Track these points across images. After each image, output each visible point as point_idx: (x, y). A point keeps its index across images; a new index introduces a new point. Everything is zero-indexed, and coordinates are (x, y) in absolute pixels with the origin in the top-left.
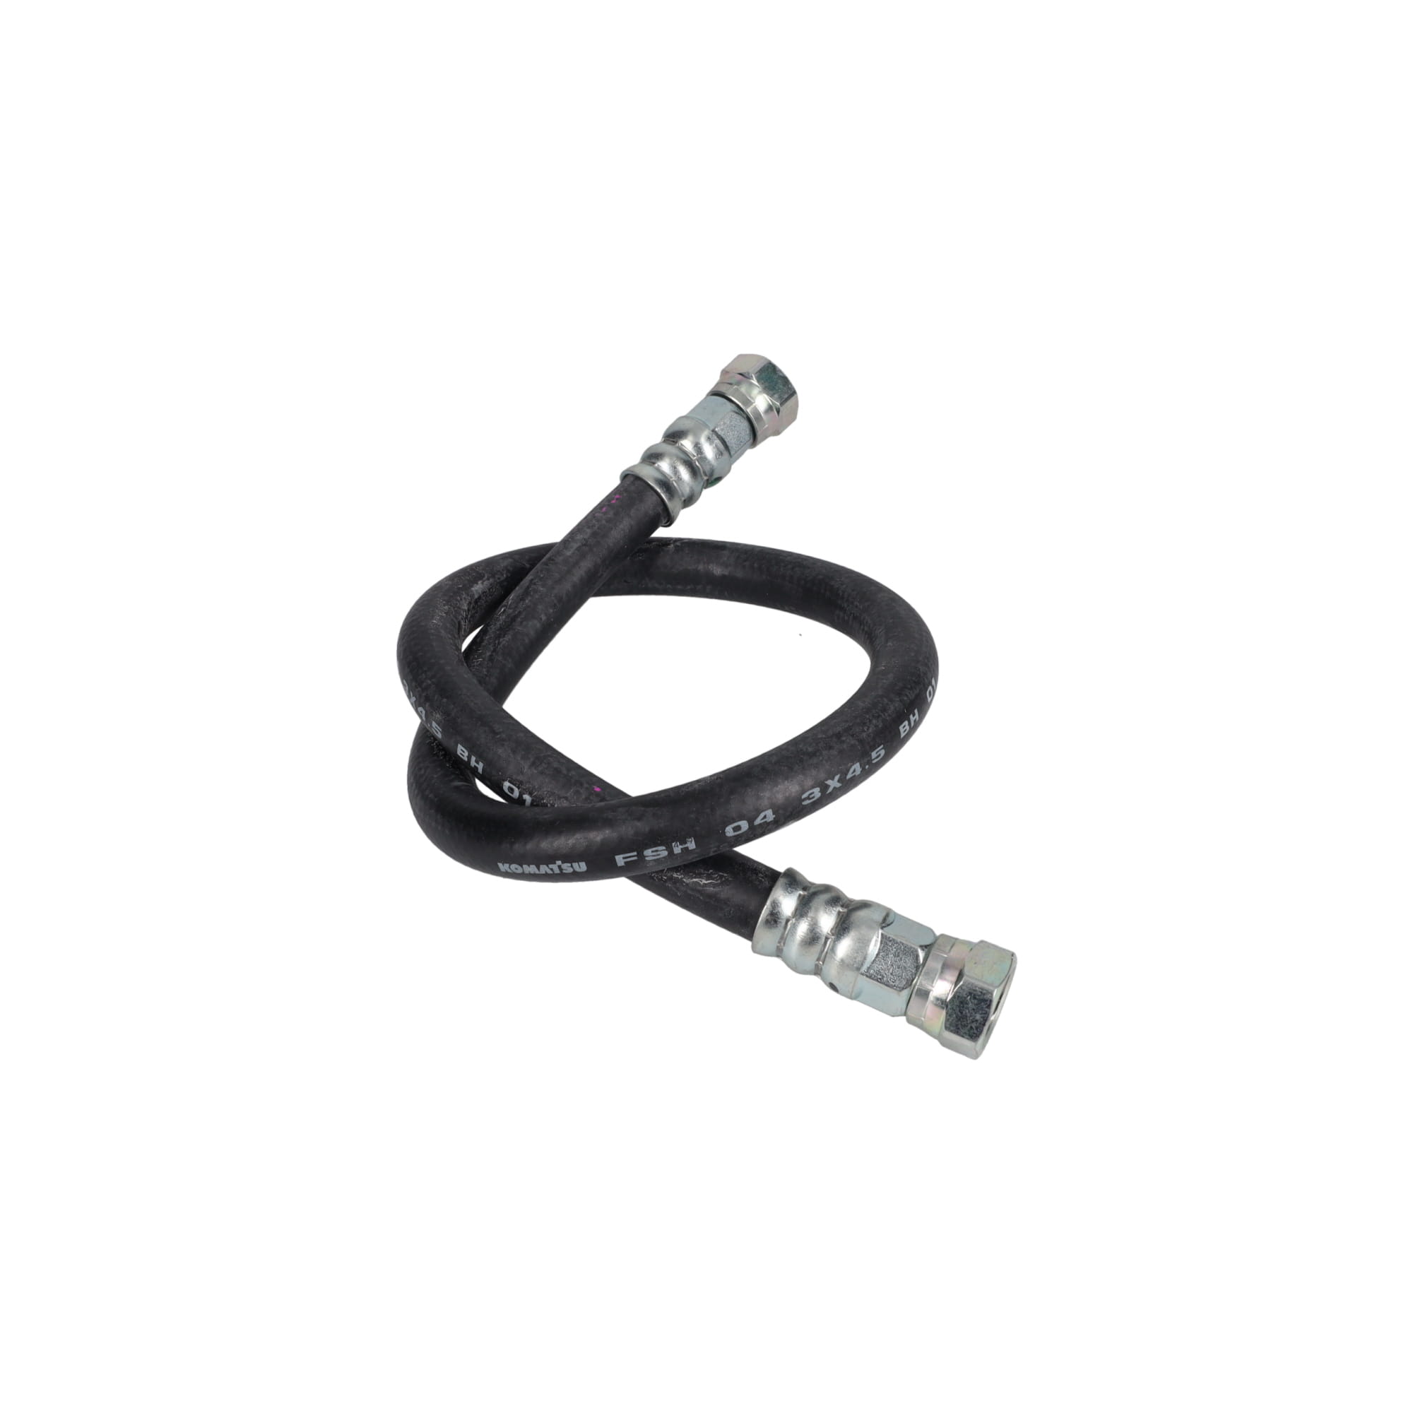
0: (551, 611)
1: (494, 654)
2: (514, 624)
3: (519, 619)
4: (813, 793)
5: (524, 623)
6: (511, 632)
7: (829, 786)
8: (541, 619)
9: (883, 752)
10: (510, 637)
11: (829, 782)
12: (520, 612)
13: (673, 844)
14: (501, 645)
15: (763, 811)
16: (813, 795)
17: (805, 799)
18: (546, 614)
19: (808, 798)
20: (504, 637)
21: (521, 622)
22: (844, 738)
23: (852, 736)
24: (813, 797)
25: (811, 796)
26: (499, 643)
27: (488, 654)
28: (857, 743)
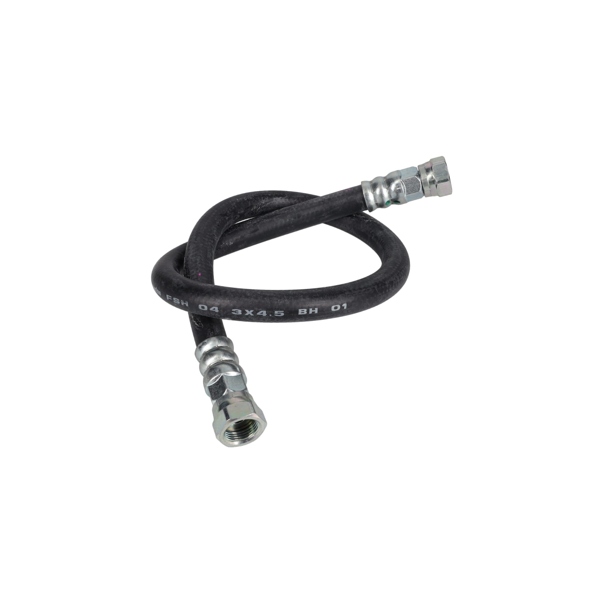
0: (293, 219)
1: (257, 223)
2: (274, 217)
3: (277, 216)
4: (238, 311)
5: (278, 218)
6: (270, 219)
7: (247, 313)
8: (286, 220)
9: (282, 314)
10: (269, 220)
11: (247, 311)
12: (280, 214)
13: (182, 300)
14: (263, 222)
15: (215, 306)
16: (237, 312)
17: (233, 311)
18: (289, 220)
19: (235, 312)
20: (266, 219)
21: (277, 217)
22: (266, 299)
23: (270, 300)
24: (238, 313)
25: (236, 312)
26: (263, 220)
27: (255, 222)
28: (270, 303)
